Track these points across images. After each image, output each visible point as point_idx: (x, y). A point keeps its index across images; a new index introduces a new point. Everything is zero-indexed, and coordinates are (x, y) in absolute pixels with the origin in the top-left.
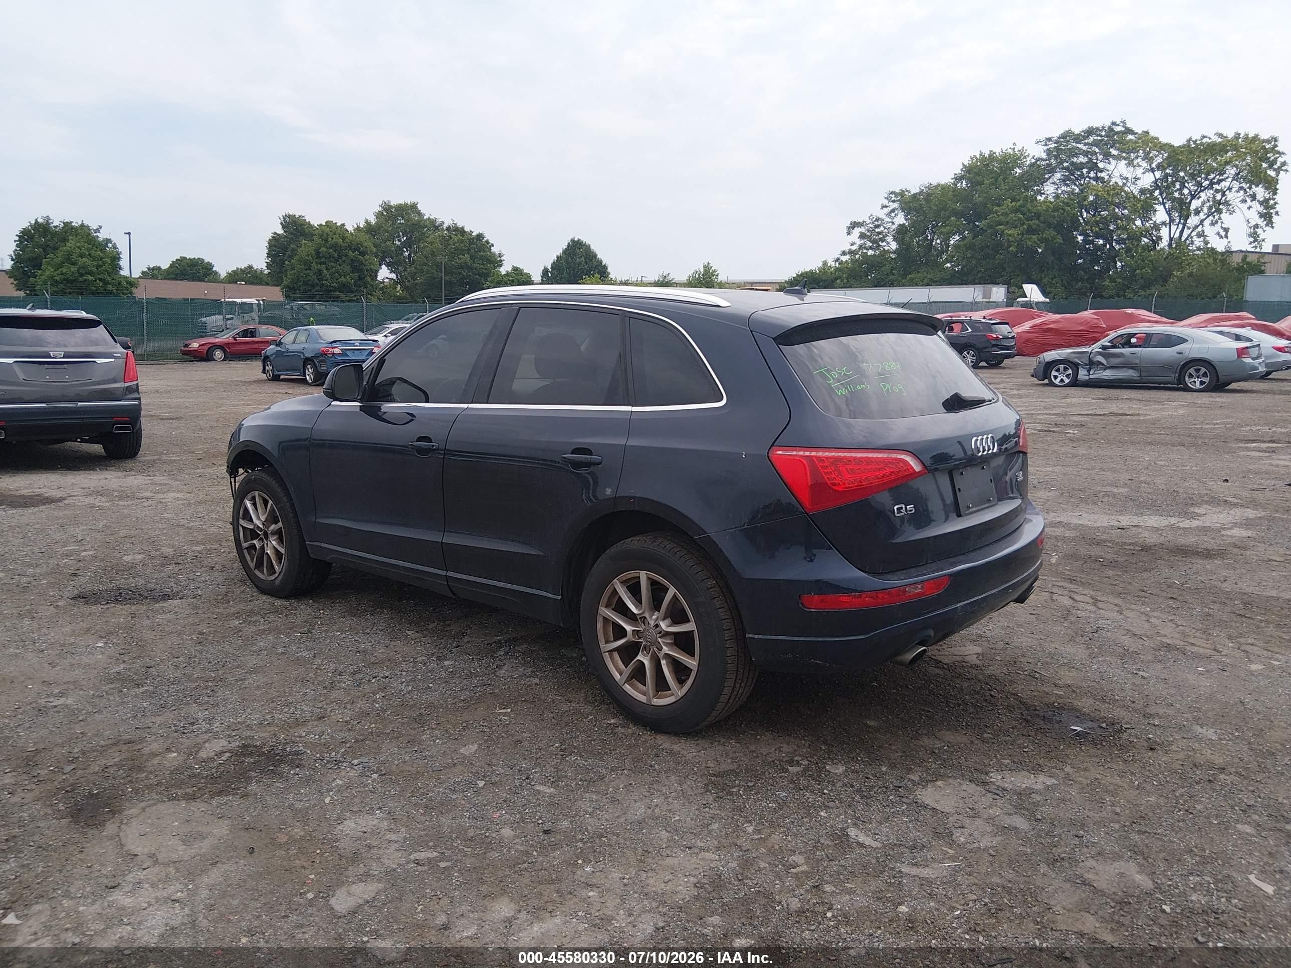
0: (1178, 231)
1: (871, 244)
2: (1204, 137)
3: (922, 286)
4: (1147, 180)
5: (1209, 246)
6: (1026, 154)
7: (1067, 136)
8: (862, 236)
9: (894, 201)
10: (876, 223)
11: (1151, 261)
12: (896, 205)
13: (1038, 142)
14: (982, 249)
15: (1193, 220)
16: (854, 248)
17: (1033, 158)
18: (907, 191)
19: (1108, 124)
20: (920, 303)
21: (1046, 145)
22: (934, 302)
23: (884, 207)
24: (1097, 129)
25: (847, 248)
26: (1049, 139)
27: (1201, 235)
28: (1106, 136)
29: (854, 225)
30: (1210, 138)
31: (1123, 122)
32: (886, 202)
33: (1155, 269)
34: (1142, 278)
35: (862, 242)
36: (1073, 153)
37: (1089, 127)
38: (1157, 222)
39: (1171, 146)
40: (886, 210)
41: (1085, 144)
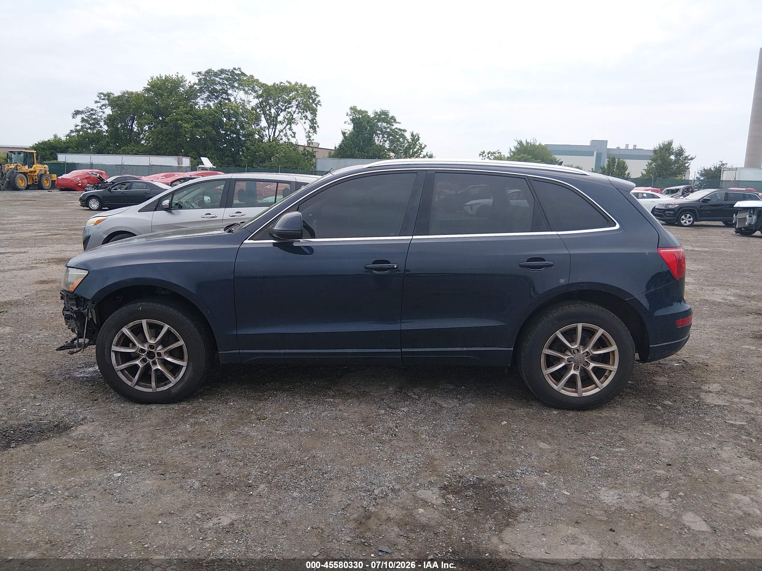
0: (273, 132)
1: (89, 126)
2: (281, 83)
3: (132, 154)
4: (255, 102)
5: (290, 141)
6: (185, 80)
7: (209, 72)
8: (83, 120)
9: (104, 99)
10: (92, 112)
11: (263, 148)
12: (104, 102)
13: (193, 74)
14: (167, 135)
15: (279, 127)
16: (78, 128)
17: (190, 82)
18: (112, 94)
19: (232, 69)
20: (144, 166)
21: (198, 76)
22: (153, 165)
23: (96, 102)
24: (226, 70)
25: (73, 128)
26: (200, 73)
27: (286, 135)
28: (231, 75)
29: (77, 113)
30: (284, 84)
31: (239, 69)
32: (98, 99)
33: (265, 152)
34: (260, 157)
35: (83, 124)
36: (214, 83)
37: (222, 69)
38: (262, 126)
39: (266, 85)
40: (99, 105)
41: (220, 79)
